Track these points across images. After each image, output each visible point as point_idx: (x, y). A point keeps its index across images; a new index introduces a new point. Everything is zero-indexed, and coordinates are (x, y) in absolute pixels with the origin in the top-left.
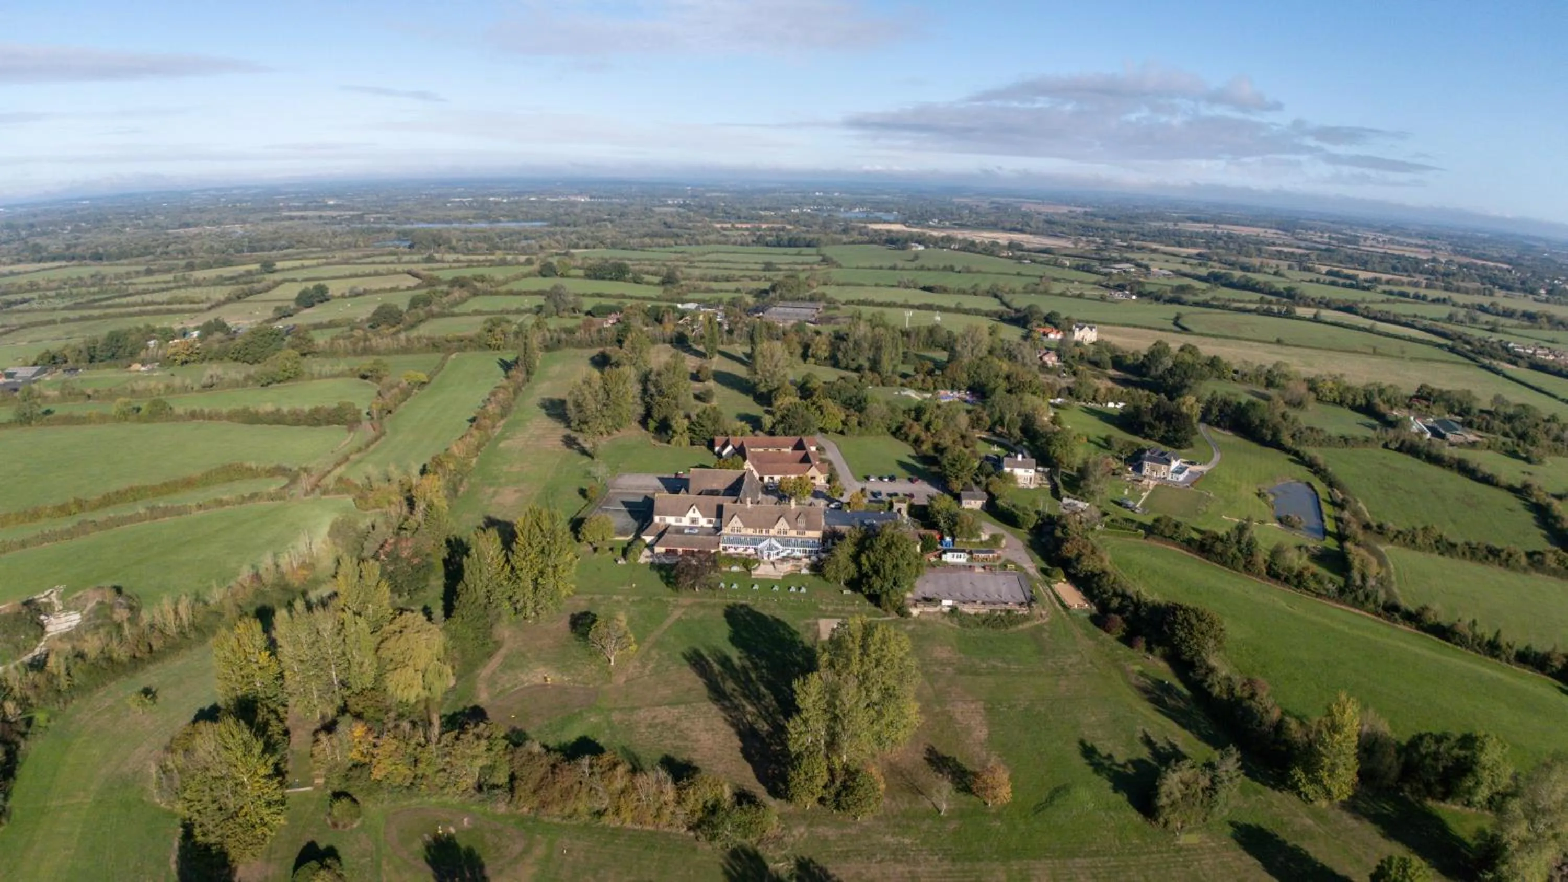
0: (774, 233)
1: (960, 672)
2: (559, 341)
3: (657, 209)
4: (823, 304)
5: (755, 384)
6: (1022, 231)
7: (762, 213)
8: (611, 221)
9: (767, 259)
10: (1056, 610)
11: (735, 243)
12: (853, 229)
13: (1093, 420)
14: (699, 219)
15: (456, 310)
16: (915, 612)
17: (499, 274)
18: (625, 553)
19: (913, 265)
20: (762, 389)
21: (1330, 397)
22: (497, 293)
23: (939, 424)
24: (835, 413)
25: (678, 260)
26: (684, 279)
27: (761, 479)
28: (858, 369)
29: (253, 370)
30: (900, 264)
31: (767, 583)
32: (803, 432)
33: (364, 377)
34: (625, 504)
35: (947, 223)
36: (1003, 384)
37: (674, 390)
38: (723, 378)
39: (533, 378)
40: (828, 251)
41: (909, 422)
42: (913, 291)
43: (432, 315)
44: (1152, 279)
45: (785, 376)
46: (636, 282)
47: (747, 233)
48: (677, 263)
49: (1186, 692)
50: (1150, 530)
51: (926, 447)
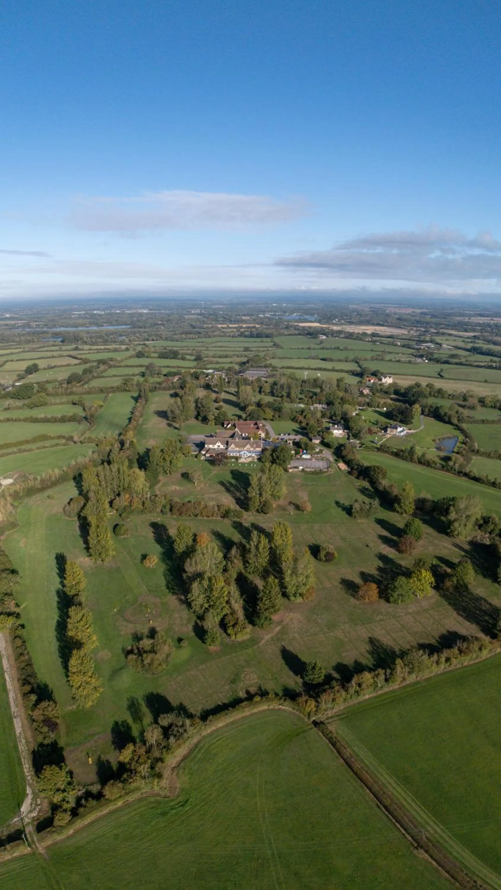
0: (249, 330)
1: (302, 485)
2: (155, 388)
3: (186, 317)
4: (269, 370)
5: (240, 403)
6: (382, 325)
7: (244, 318)
8: (163, 325)
9: (246, 345)
10: (337, 470)
11: (229, 336)
12: (291, 327)
13: (376, 415)
14: (209, 322)
15: (104, 374)
16: (290, 471)
17: (118, 356)
18: (196, 457)
19: (320, 346)
20: (242, 405)
21: (490, 404)
22: (120, 366)
23: (309, 416)
24: (270, 413)
25: (200, 347)
26: (206, 357)
27: (242, 435)
28: (282, 397)
29: (26, 401)
30: (312, 346)
31: (243, 464)
32: (257, 419)
33: (74, 404)
34: (194, 443)
35: (343, 321)
36: (339, 401)
37: (208, 405)
38: (226, 401)
39: (148, 403)
40: (277, 340)
41: (298, 415)
42: (316, 361)
43: (94, 377)
44: (441, 351)
45: (251, 399)
46: (183, 360)
47: (235, 330)
49: (372, 490)
50: (379, 450)
51: (303, 424)
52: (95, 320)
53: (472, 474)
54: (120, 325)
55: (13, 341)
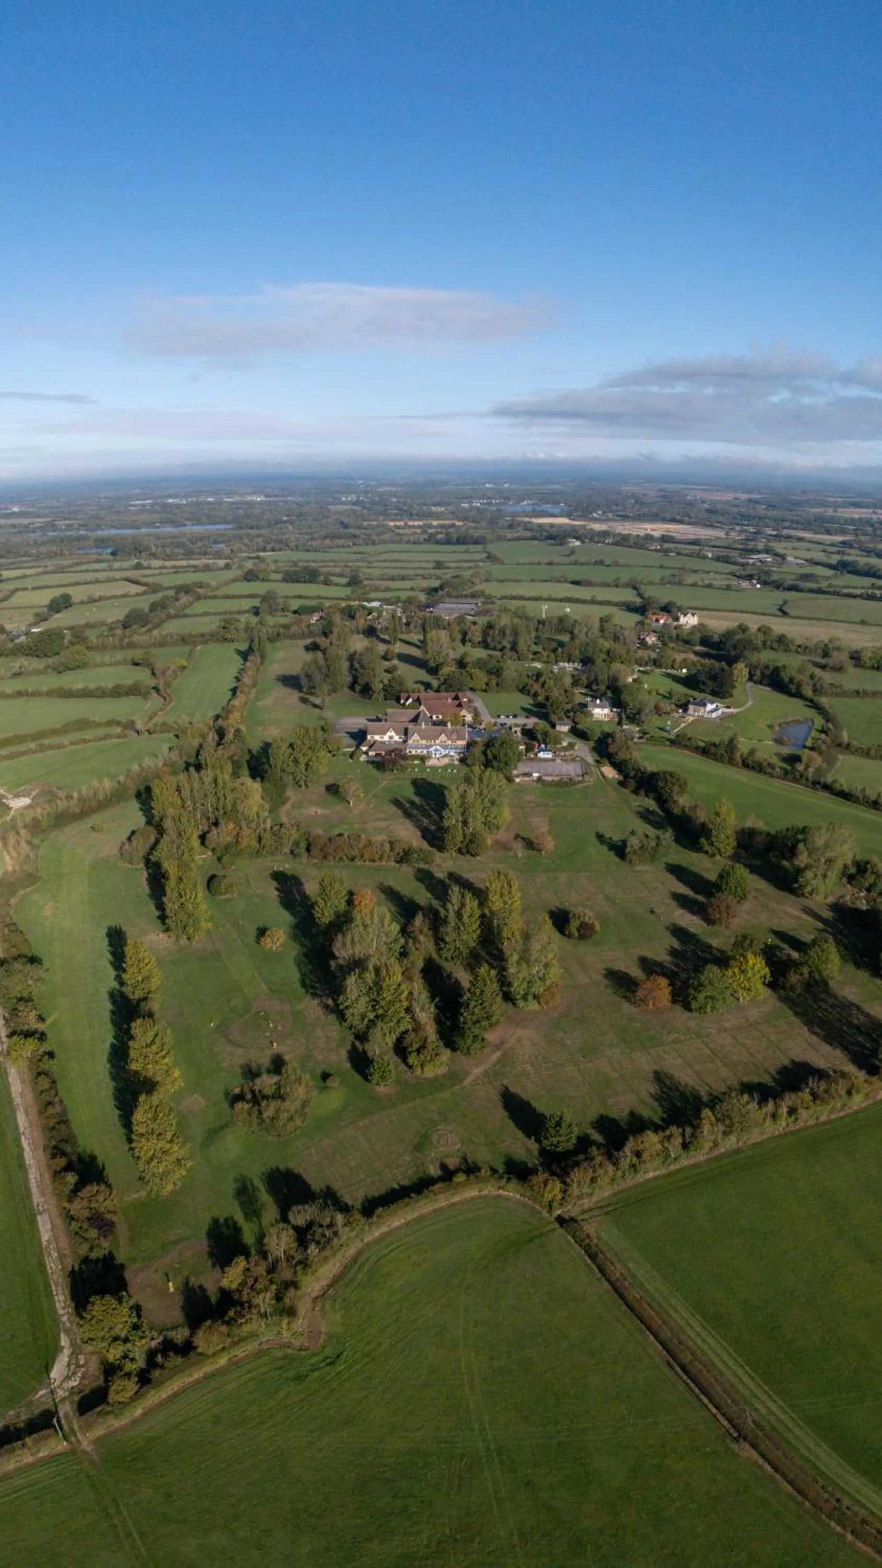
0: (444, 530)
1: (538, 805)
2: (278, 635)
3: (333, 508)
4: (480, 601)
5: (428, 661)
6: (681, 522)
7: (434, 509)
8: (292, 523)
9: (438, 557)
10: (599, 779)
11: (408, 542)
12: (519, 525)
13: (668, 681)
14: (373, 517)
15: (188, 611)
16: (517, 780)
17: (211, 579)
18: (351, 756)
19: (569, 560)
20: (432, 664)
21: (870, 663)
22: (215, 597)
23: (550, 683)
24: (481, 677)
25: (358, 561)
26: (366, 579)
27: (431, 717)
28: (502, 649)
29: (51, 661)
30: (557, 559)
31: (434, 768)
32: (459, 690)
33: (136, 664)
34: (348, 733)
35: (610, 515)
36: (603, 656)
37: (372, 665)
38: (404, 658)
39: (266, 661)
40: (493, 548)
41: (531, 682)
42: (563, 585)
43: (170, 617)
44: (784, 569)
45: (448, 654)
46: (326, 584)
47: (419, 531)
48: (358, 564)
49: (661, 814)
50: (673, 743)
51: (540, 699)
52: (170, 516)
53: (837, 787)
54: (215, 523)
55: (26, 554)
